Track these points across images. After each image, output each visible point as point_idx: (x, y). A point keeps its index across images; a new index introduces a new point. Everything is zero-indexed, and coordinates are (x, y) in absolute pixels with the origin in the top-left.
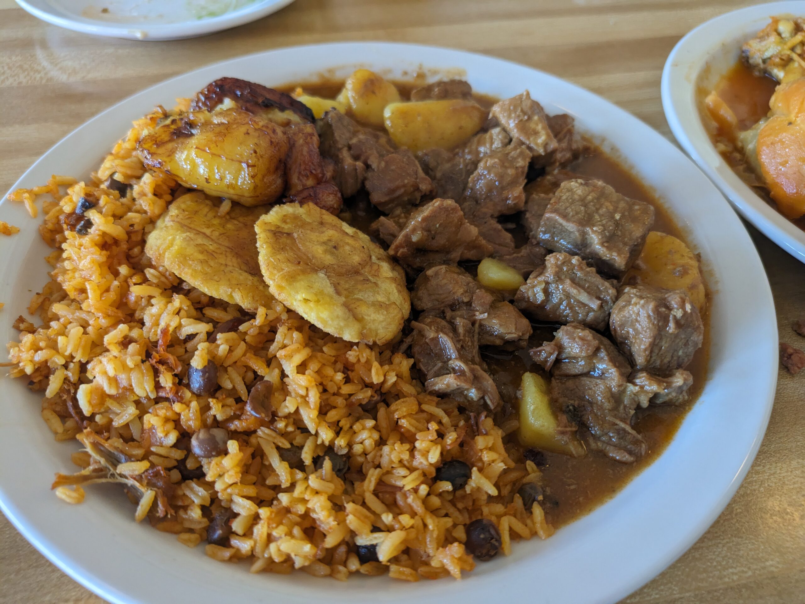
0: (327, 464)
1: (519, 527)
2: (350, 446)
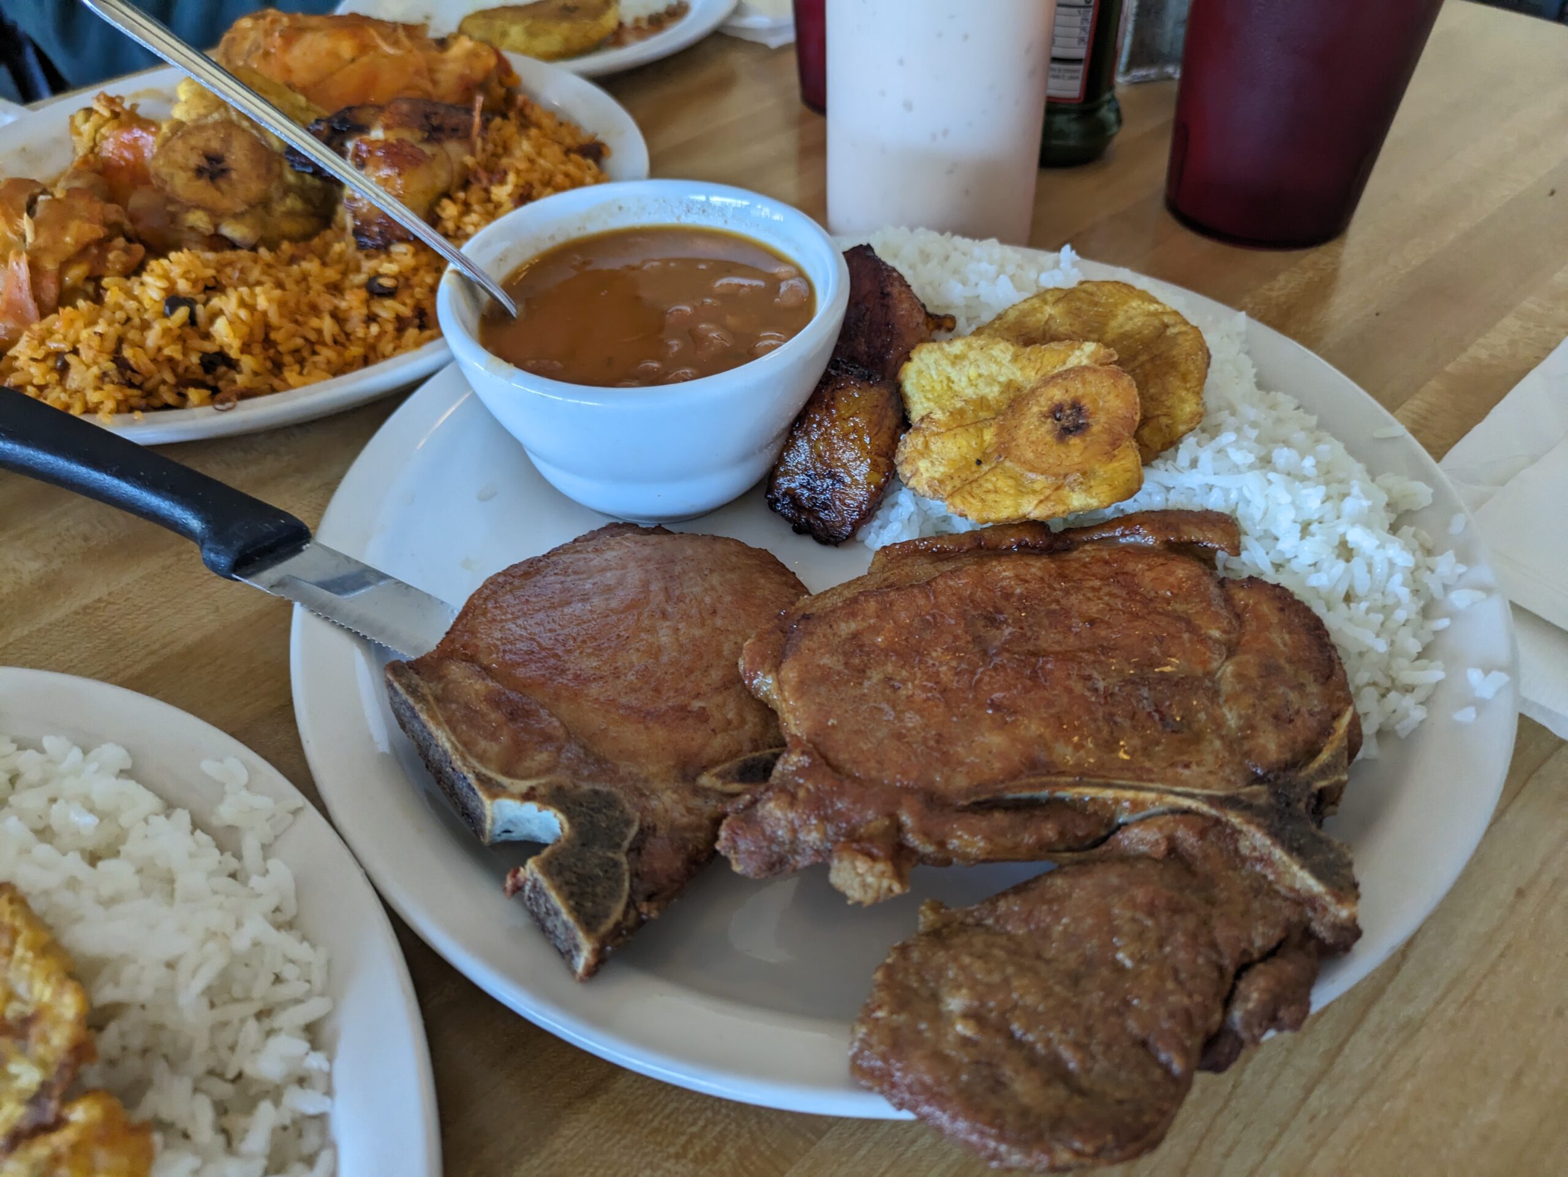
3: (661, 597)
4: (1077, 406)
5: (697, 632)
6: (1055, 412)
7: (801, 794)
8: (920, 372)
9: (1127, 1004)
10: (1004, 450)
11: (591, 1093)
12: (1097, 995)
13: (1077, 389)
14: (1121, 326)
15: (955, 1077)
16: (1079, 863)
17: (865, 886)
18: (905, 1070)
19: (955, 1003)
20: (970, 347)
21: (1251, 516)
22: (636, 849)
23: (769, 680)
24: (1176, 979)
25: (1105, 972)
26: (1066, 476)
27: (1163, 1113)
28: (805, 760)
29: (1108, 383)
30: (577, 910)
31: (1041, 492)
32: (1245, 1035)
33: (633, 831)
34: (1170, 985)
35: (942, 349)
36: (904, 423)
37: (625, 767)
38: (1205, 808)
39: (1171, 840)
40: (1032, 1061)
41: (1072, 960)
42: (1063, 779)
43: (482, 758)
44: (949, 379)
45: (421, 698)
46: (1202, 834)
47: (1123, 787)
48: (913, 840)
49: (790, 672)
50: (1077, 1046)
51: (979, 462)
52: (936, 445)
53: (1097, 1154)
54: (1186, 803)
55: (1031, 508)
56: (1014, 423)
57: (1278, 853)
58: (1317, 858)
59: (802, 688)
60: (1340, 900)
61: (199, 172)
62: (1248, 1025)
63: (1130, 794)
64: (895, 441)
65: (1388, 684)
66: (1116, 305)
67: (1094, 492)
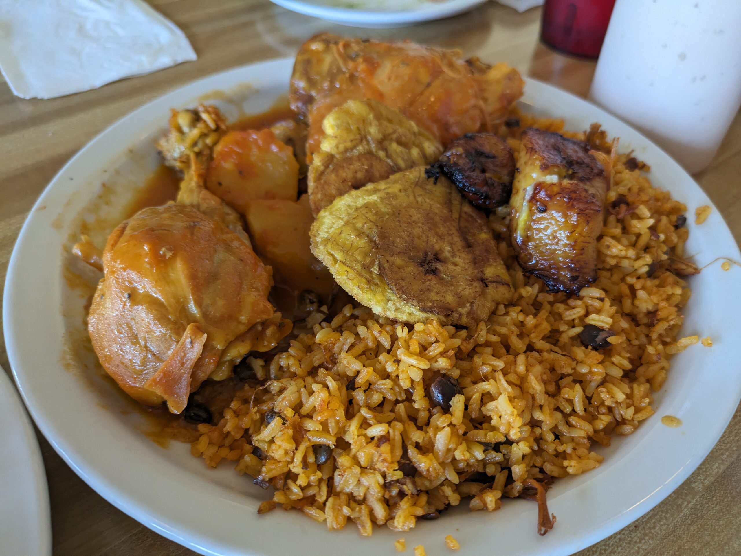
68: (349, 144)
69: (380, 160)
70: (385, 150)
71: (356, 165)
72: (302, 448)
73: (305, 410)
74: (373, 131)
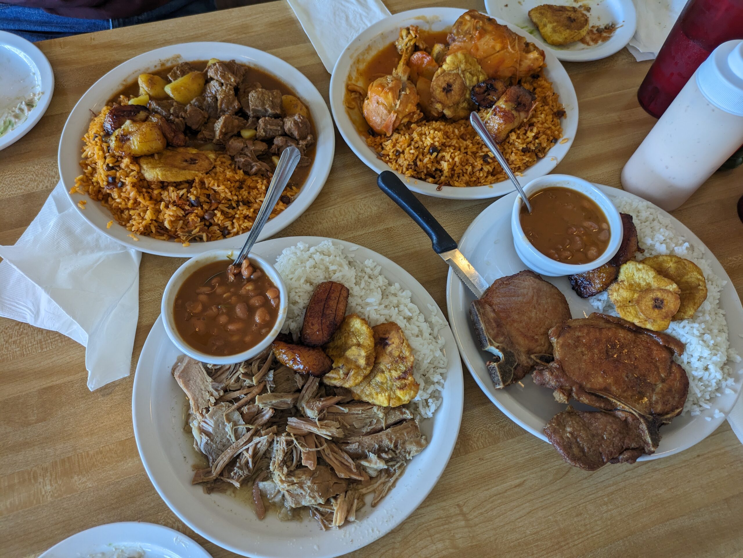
0: (241, 204)
1: (292, 194)
2: (242, 198)
3: (535, 302)
4: (662, 301)
5: (541, 316)
6: (656, 300)
7: (554, 374)
8: (627, 268)
9: (601, 445)
10: (638, 302)
11: (483, 404)
12: (596, 441)
13: (665, 296)
14: (688, 279)
15: (563, 442)
16: (605, 413)
17: (560, 399)
18: (554, 437)
19: (569, 429)
20: (644, 268)
21: (690, 349)
22: (515, 368)
23: (555, 340)
24: (613, 445)
25: (600, 437)
26: (649, 319)
27: (598, 466)
28: (558, 366)
29: (673, 300)
30: (502, 378)
31: (641, 319)
32: (620, 461)
33: (516, 364)
34: (611, 446)
35: (636, 265)
36: (615, 279)
37: (517, 347)
38: (637, 416)
39: (626, 418)
40: (579, 446)
41: (595, 432)
42: (610, 395)
43: (489, 333)
44: (634, 274)
45: (480, 313)
46: (633, 420)
47: (623, 403)
48: (574, 394)
49: (561, 341)
50: (588, 448)
51: (630, 302)
52: (621, 291)
53: (584, 468)
54: (634, 412)
55: (636, 322)
56: (644, 296)
57: (647, 432)
58: (654, 437)
59: (562, 346)
60: (653, 446)
61: (444, 89)
62: (622, 459)
63: (623, 405)
64: (611, 283)
65: (696, 402)
66: (690, 272)
67: (654, 326)
68: (452, 69)
69: (461, 77)
70: (464, 74)
71: (451, 77)
72: (394, 149)
73: (398, 141)
74: (463, 66)
